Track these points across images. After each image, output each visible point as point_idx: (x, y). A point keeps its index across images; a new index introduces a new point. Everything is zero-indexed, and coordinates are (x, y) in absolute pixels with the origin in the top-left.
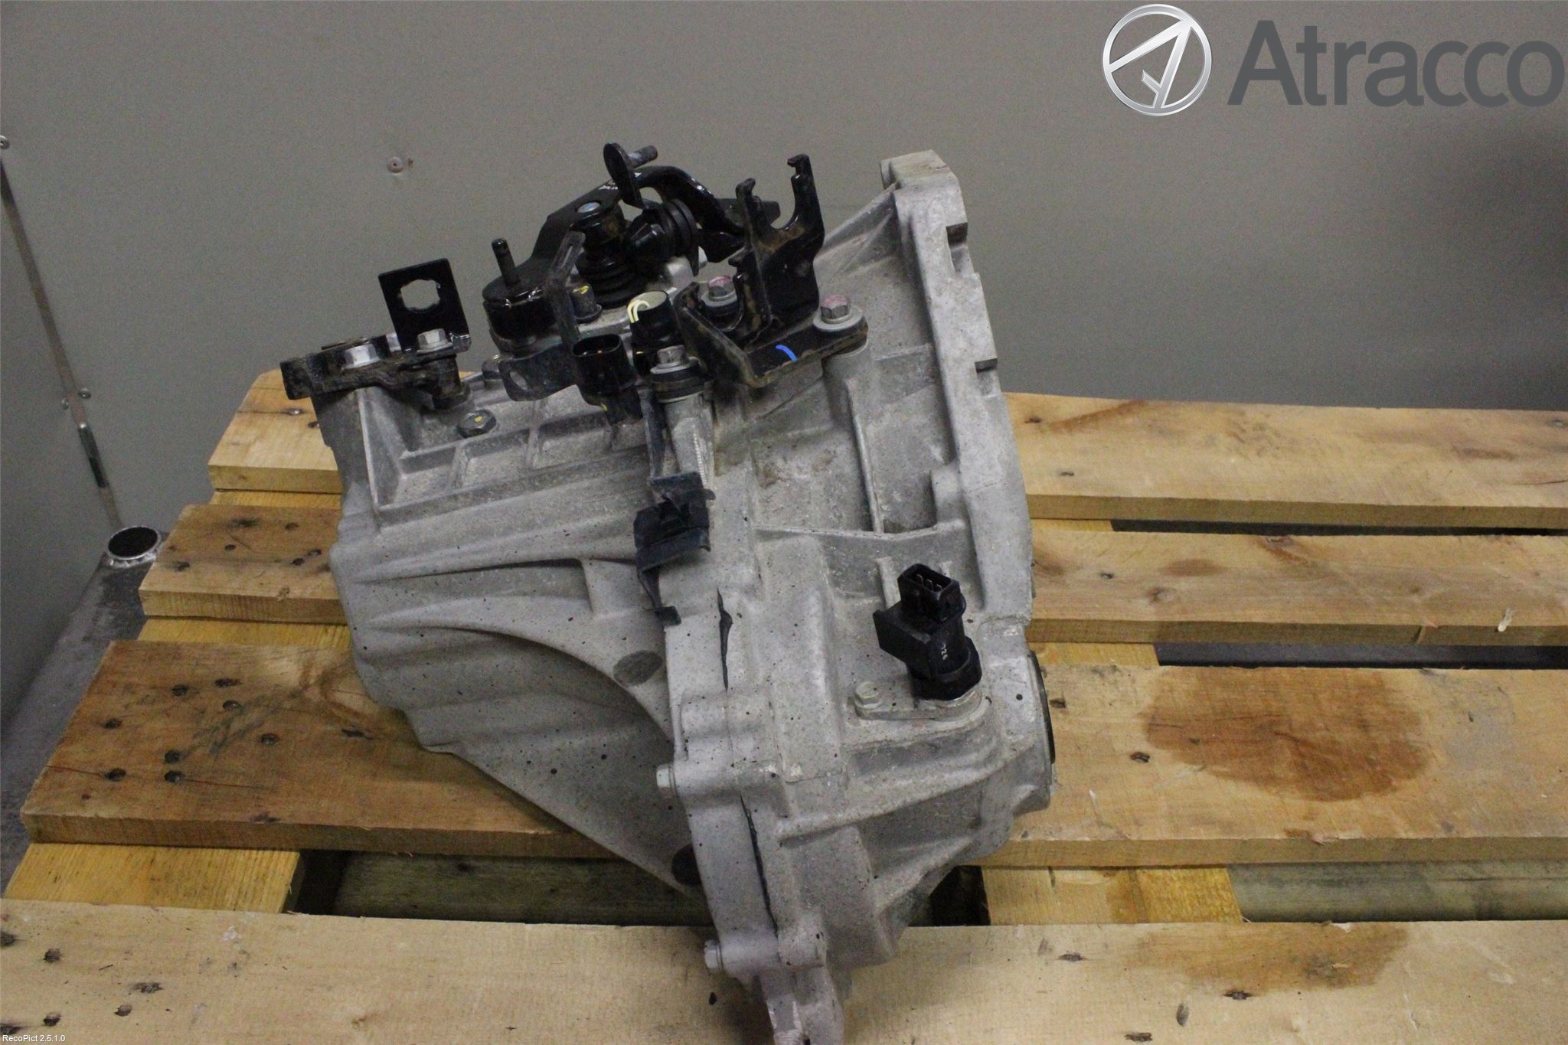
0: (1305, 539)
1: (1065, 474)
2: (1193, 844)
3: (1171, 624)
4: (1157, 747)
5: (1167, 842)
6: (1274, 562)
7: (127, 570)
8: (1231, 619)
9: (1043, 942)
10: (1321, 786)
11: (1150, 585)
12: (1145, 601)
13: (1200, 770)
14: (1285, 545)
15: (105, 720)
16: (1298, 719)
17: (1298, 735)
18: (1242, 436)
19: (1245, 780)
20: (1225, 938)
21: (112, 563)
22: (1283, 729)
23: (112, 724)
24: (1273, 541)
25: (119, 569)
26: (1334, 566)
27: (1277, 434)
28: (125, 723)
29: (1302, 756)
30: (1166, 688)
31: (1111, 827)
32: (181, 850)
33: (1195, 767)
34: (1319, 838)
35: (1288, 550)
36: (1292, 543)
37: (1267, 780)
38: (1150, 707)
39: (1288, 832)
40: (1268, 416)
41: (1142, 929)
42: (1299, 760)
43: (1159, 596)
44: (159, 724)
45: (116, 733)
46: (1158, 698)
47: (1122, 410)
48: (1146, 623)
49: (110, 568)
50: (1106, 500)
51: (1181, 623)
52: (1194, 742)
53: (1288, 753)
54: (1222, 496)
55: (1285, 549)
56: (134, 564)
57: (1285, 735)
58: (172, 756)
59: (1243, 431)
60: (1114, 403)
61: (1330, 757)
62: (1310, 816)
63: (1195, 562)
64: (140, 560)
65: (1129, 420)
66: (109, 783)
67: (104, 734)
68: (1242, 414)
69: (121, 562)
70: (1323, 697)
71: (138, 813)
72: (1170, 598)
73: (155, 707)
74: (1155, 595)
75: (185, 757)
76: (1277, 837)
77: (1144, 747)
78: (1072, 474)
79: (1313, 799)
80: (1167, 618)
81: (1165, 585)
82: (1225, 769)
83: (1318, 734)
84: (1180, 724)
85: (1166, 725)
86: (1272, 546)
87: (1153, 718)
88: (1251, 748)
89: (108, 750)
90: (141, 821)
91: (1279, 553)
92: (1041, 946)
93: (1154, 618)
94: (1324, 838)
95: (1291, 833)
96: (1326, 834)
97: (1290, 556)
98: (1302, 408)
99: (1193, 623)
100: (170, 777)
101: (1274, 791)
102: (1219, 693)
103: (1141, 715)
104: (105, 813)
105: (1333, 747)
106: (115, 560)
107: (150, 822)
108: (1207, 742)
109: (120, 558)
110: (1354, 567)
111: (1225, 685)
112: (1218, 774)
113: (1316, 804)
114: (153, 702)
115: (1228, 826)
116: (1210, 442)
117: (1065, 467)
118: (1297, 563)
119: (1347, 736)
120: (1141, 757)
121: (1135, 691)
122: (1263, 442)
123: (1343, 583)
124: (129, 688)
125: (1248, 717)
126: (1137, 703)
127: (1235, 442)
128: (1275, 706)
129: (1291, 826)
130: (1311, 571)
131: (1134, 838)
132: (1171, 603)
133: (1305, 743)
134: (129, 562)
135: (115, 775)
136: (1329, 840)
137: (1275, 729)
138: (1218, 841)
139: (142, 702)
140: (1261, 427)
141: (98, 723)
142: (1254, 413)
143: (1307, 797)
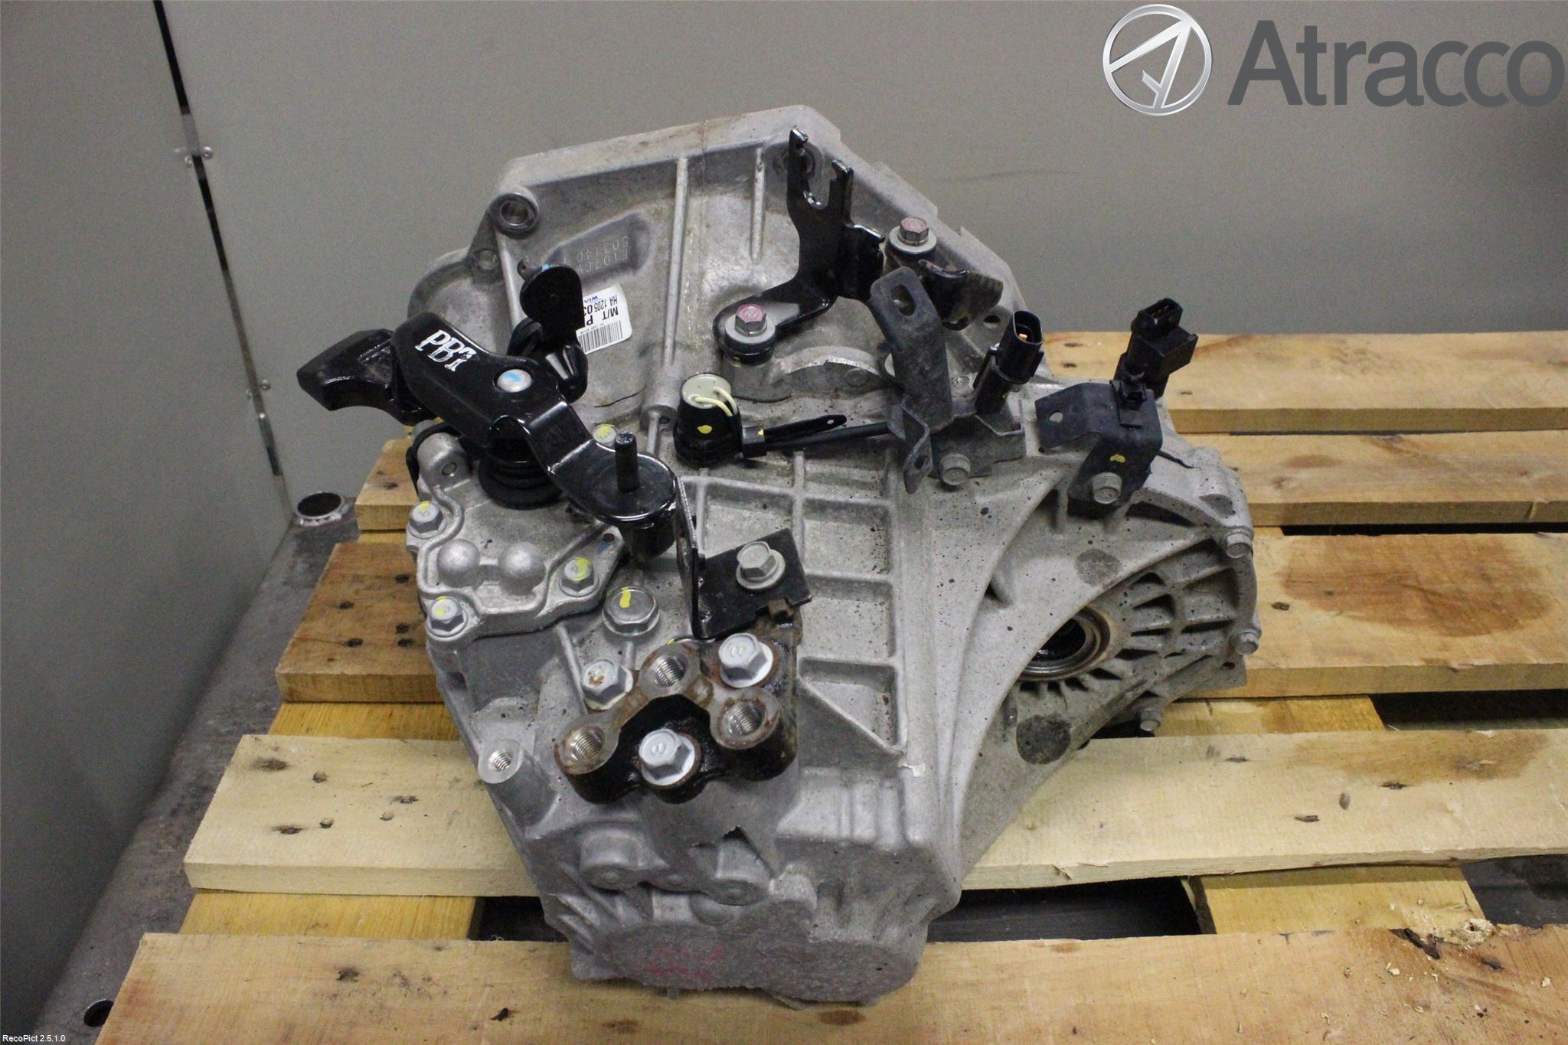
0: (1413, 437)
1: (1183, 393)
2: (1341, 672)
3: (1296, 506)
4: (1295, 598)
5: (1314, 670)
6: (1386, 455)
7: (315, 528)
8: (1351, 500)
9: (1210, 747)
10: (1452, 625)
11: (1274, 475)
12: (1271, 488)
13: (1338, 615)
14: (1396, 442)
15: (339, 602)
16: (1425, 574)
17: (1425, 587)
18: (1345, 358)
19: (1380, 622)
20: (1377, 743)
21: (302, 522)
22: (1410, 582)
23: (345, 606)
24: (1384, 440)
25: (310, 527)
26: (1444, 456)
27: (1379, 357)
28: (356, 604)
29: (1429, 601)
30: (1298, 553)
31: (1261, 659)
32: (415, 706)
33: (1332, 613)
34: (1455, 665)
35: (1399, 446)
36: (1402, 440)
37: (1400, 622)
38: (1284, 568)
39: (1425, 660)
40: (1368, 343)
41: (1299, 737)
42: (1430, 606)
43: (1284, 484)
44: (387, 605)
45: (349, 611)
46: (1292, 561)
47: (1229, 343)
48: (1273, 505)
49: (300, 526)
50: (1225, 412)
51: (1305, 505)
52: (1330, 594)
53: (1418, 602)
54: (1331, 406)
55: (1395, 445)
56: (322, 522)
57: (1413, 588)
58: (402, 628)
59: (1346, 355)
60: (1223, 338)
61: (1460, 604)
62: (1445, 647)
63: (1312, 457)
64: (327, 519)
65: (1238, 350)
66: (349, 649)
67: (339, 612)
68: (1343, 342)
69: (310, 521)
70: (1446, 556)
71: (377, 670)
72: (1293, 484)
73: (382, 592)
74: (1279, 483)
75: (414, 629)
76: (1416, 664)
77: (1284, 599)
78: (1190, 393)
79: (1446, 635)
80: (1292, 500)
81: (1287, 475)
82: (1363, 615)
83: (1444, 586)
84: (1314, 580)
85: (1302, 582)
86: (1383, 443)
87: (1289, 576)
88: (1382, 597)
89: (346, 625)
90: (382, 676)
91: (1390, 448)
92: (1208, 752)
93: (1280, 501)
94: (1460, 665)
95: (1429, 661)
96: (1461, 662)
97: (1401, 451)
98: (1401, 335)
99: (1316, 504)
100: (403, 643)
101: (1408, 629)
102: (1347, 556)
103: (1277, 574)
104: (350, 671)
105: (1459, 595)
106: (305, 520)
107: (390, 678)
108: (1341, 594)
109: (309, 518)
110: (1464, 457)
111: (1351, 550)
112: (1354, 618)
113: (1448, 639)
114: (380, 588)
115: (1368, 656)
116: (1315, 364)
117: (1184, 388)
118: (1408, 455)
119: (1471, 587)
120: (1281, 606)
121: (1270, 556)
122: (1366, 363)
123: (1455, 470)
124: (357, 578)
125: (1377, 575)
126: (1273, 564)
127: (1339, 364)
128: (1401, 565)
129: (1427, 656)
130: (1423, 462)
131: (1283, 666)
132: (1293, 490)
133: (1434, 593)
134: (318, 520)
135: (354, 643)
136: (1464, 667)
137: (1403, 582)
138: (1361, 669)
139: (369, 588)
140: (1363, 352)
141: (333, 605)
142: (1355, 341)
143: (1442, 634)
